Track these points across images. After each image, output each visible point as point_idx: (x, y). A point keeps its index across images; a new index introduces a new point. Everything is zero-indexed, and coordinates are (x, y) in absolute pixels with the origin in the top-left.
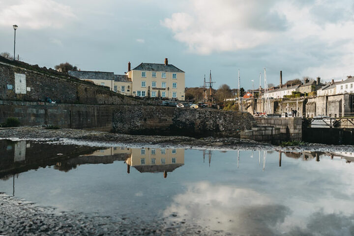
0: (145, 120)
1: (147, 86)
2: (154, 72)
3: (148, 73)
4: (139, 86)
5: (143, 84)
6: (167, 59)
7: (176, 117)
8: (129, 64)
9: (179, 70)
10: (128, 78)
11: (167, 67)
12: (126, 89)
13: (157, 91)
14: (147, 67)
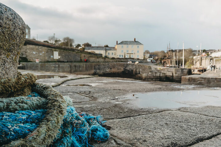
0: (111, 69)
1: (124, 52)
2: (128, 45)
3: (125, 46)
4: (120, 52)
5: (122, 51)
6: (135, 39)
7: (125, 68)
8: (117, 42)
9: (140, 44)
10: (115, 49)
11: (135, 42)
12: (114, 54)
13: (129, 55)
14: (125, 43)
